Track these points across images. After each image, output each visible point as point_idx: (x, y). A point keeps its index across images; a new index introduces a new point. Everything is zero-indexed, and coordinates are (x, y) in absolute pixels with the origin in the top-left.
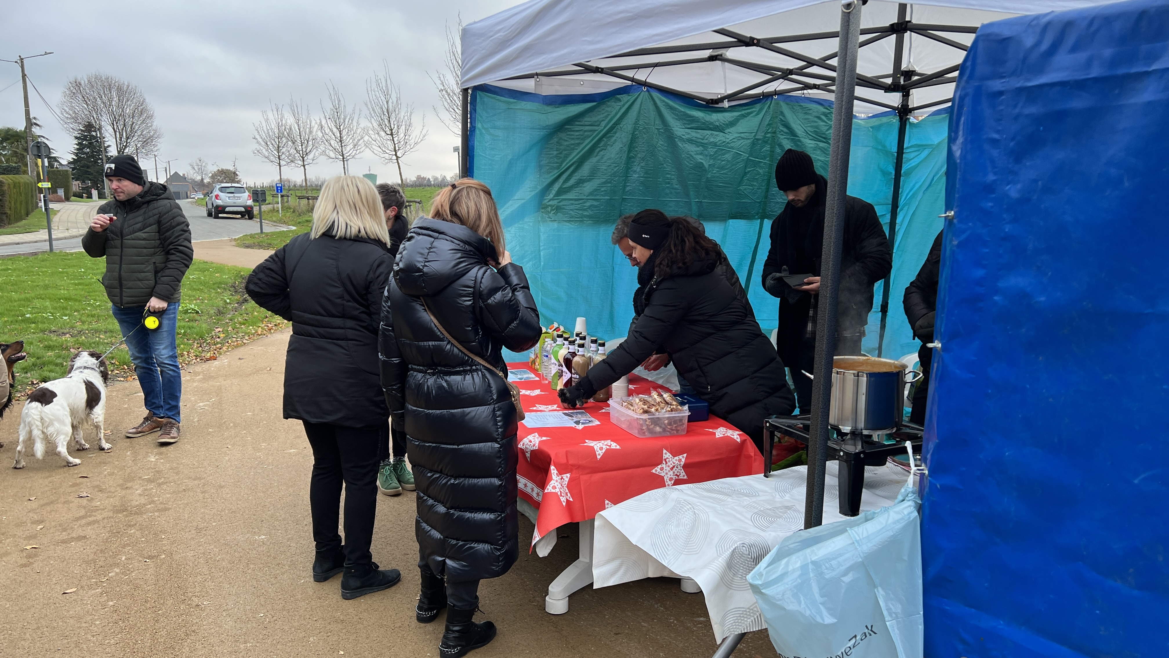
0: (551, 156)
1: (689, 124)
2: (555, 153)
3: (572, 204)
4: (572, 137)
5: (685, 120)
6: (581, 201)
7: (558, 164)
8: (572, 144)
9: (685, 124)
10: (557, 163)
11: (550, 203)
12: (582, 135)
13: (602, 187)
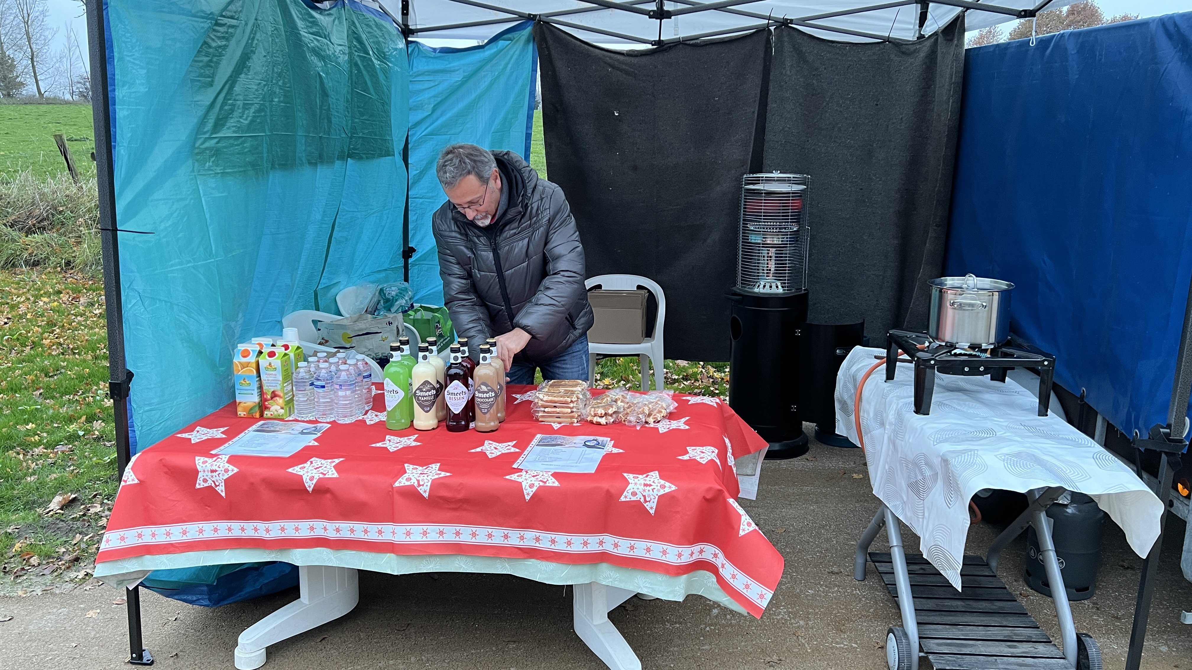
0: (201, 64)
1: (311, 27)
2: (206, 59)
3: (232, 145)
4: (219, 34)
5: (308, 21)
6: (241, 140)
7: (210, 79)
8: (220, 47)
9: (308, 26)
10: (209, 77)
11: (207, 145)
12: (227, 33)
13: (258, 117)
